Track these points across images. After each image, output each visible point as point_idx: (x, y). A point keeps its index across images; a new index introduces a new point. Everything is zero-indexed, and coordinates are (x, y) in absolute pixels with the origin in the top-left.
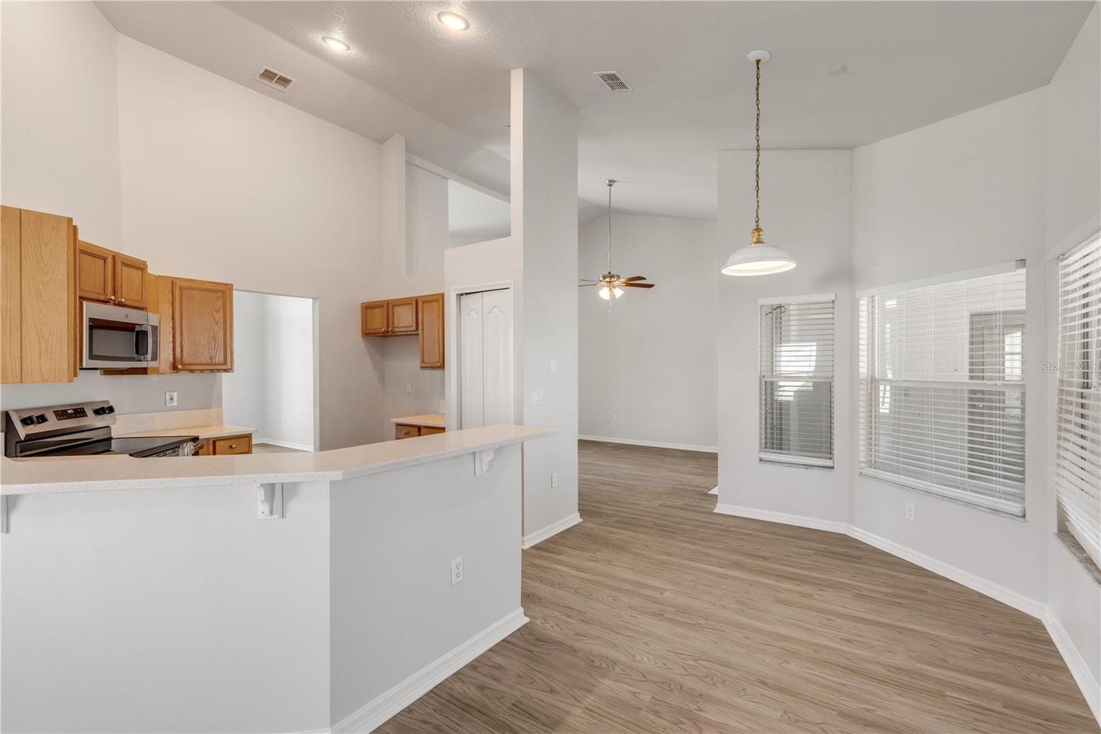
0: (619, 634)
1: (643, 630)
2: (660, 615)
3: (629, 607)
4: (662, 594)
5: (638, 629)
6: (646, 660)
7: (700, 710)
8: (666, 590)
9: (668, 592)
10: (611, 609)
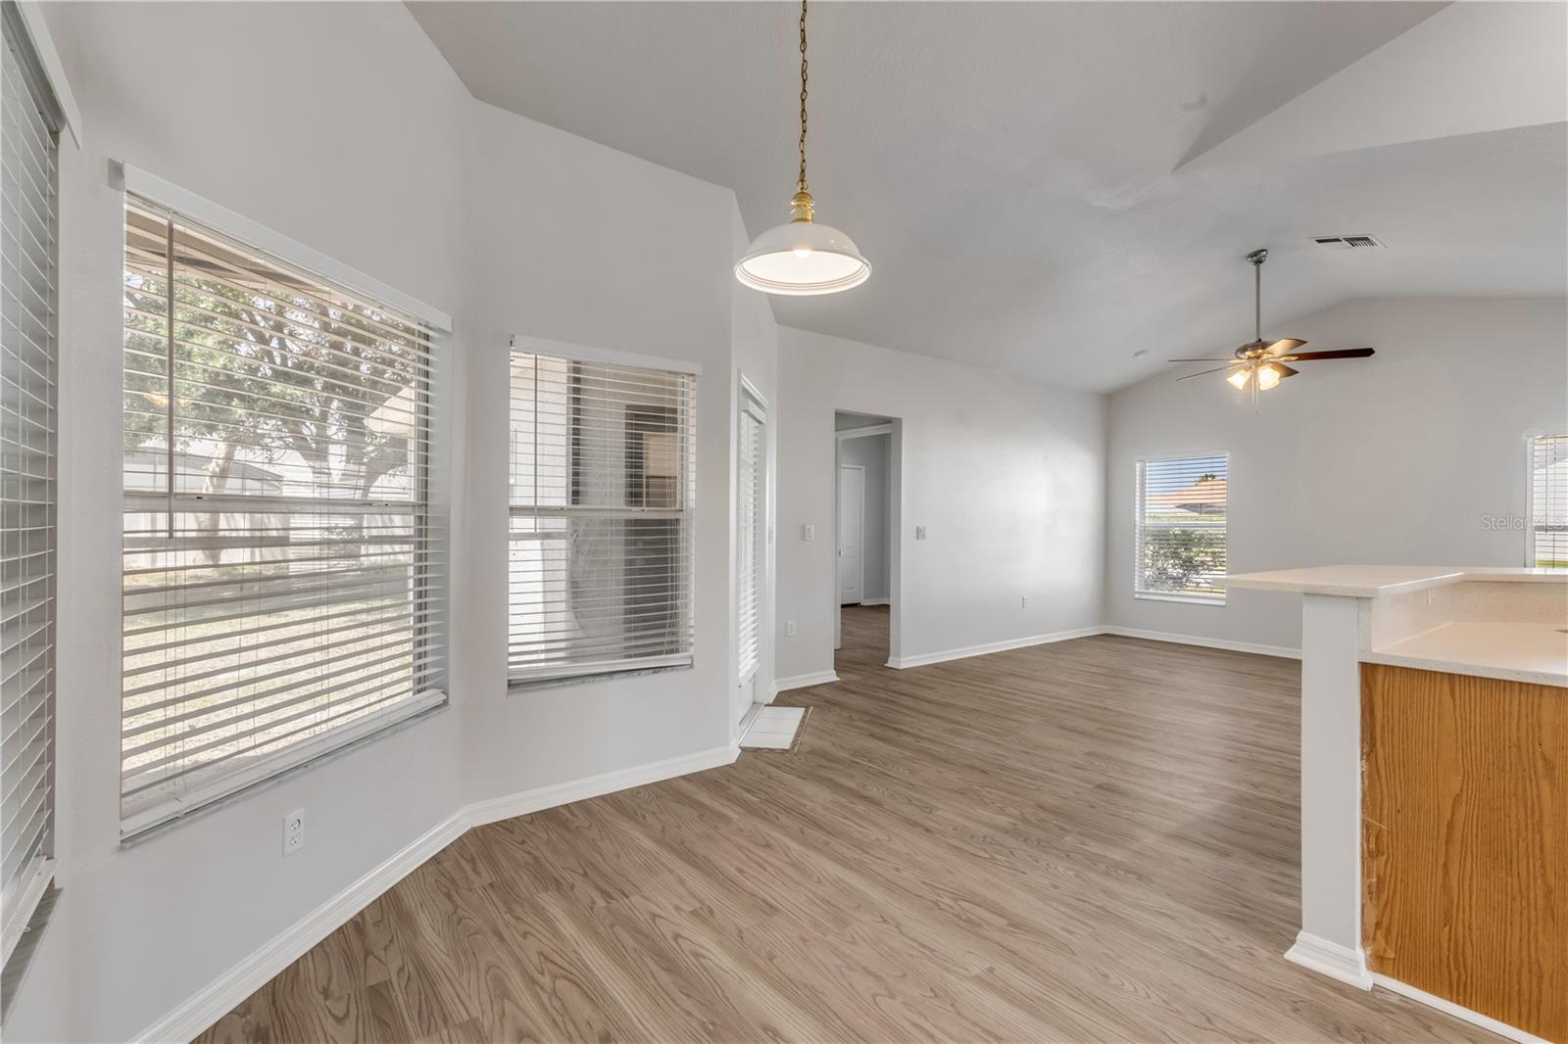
0: (1097, 907)
1: (1055, 904)
2: (1016, 927)
3: (1074, 954)
4: (991, 970)
5: (1063, 909)
6: (1061, 870)
7: (1015, 824)
8: (978, 979)
9: (975, 971)
10: (1112, 954)
